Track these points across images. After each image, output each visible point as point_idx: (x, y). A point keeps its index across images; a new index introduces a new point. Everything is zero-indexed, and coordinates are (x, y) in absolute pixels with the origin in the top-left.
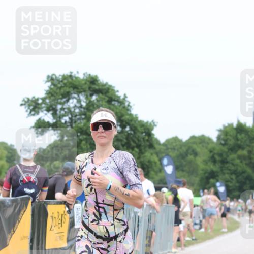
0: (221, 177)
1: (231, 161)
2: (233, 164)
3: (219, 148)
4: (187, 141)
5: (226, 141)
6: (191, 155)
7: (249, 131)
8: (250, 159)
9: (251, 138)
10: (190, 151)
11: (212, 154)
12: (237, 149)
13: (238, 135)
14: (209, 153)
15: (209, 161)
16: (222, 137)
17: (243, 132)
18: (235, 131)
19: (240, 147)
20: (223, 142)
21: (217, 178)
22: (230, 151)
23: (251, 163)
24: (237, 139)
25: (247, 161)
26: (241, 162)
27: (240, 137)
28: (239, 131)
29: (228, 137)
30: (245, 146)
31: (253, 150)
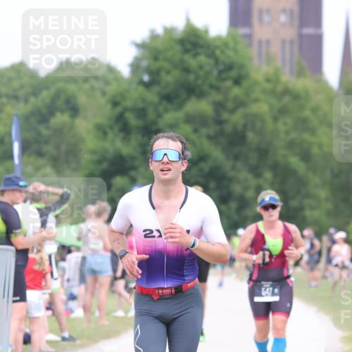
0: (141, 170)
3: (136, 95)
5: (155, 74)
6: (62, 111)
7: (217, 47)
8: (220, 122)
9: (221, 67)
10: (60, 103)
11: (119, 109)
12: (184, 95)
13: (187, 57)
14: (109, 107)
15: (111, 127)
16: (144, 63)
17: (199, 50)
18: (178, 48)
19: (192, 91)
20: (146, 78)
21: (133, 173)
22: (164, 103)
23: (222, 133)
24: (187, 70)
25: (212, 130)
26: (196, 131)
27: (192, 62)
28: (189, 46)
29: (160, 64)
30: (206, 88)
31: (226, 100)
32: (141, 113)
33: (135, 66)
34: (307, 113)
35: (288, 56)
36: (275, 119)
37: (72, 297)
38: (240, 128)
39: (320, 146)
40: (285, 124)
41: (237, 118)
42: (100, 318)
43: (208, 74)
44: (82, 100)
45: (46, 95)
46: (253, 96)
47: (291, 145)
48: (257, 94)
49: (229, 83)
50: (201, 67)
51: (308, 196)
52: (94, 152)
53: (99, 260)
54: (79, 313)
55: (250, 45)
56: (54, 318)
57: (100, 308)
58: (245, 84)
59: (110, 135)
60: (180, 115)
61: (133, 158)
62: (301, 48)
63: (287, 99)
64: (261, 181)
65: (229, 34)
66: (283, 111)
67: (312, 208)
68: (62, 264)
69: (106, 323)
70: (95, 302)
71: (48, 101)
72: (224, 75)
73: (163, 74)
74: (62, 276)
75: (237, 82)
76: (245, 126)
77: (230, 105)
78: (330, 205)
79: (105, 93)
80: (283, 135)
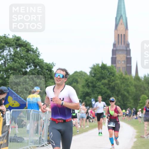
0: (92, 95)
1: (98, 87)
2: (99, 88)
3: (91, 79)
4: (72, 74)
5: (95, 74)
6: (75, 83)
7: (109, 68)
8: (109, 85)
9: (110, 73)
10: (74, 81)
11: (87, 82)
12: (102, 79)
13: (102, 71)
14: (85, 81)
15: (85, 86)
16: (93, 72)
17: (105, 69)
18: (100, 69)
19: (104, 78)
20: (93, 75)
21: (90, 96)
22: (97, 80)
23: (110, 87)
24: (102, 73)
25: (108, 86)
26: (104, 87)
27: (103, 72)
28: (103, 68)
29: (96, 72)
30: (106, 77)
31: (111, 80)
32: (92, 83)
33: (91, 73)
34: (128, 83)
36: (121, 84)
38: (113, 86)
39: (131, 90)
40: (123, 85)
41: (113, 84)
42: (83, 127)
43: (107, 74)
44: (79, 80)
45: (71, 79)
46: (116, 79)
47: (125, 90)
48: (117, 78)
49: (111, 76)
50: (105, 73)
51: (129, 101)
52: (82, 91)
55: (116, 68)
57: (83, 125)
58: (115, 77)
59: (85, 88)
60: (101, 83)
61: (90, 93)
62: (127, 69)
63: (124, 80)
64: (118, 98)
65: (111, 66)
66: (123, 82)
67: (129, 104)
69: (85, 129)
70: (82, 124)
71: (72, 80)
72: (110, 75)
73: (97, 74)
75: (113, 76)
76: (115, 85)
77: (111, 81)
78: (133, 103)
79: (84, 78)
80: (123, 88)
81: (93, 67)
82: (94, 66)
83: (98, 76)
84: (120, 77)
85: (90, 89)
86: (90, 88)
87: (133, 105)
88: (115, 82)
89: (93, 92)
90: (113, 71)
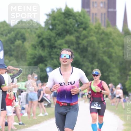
0: (49, 61)
1: (59, 47)
3: (47, 33)
5: (54, 25)
6: (19, 40)
7: (77, 16)
8: (78, 44)
9: (79, 23)
10: (19, 36)
11: (41, 39)
12: (65, 34)
14: (37, 38)
16: (50, 22)
17: (71, 17)
18: (63, 16)
19: (68, 32)
20: (51, 27)
21: (46, 63)
22: (58, 36)
23: (79, 48)
24: (66, 24)
25: (75, 47)
26: (69, 47)
27: (68, 21)
28: (66, 15)
29: (56, 22)
30: (73, 31)
31: (80, 35)
32: (49, 40)
33: (47, 23)
34: (111, 41)
35: (103, 19)
36: (99, 43)
37: (23, 109)
38: (85, 46)
39: (115, 53)
40: (102, 45)
41: (84, 42)
42: (34, 116)
43: (73, 26)
44: (27, 35)
46: (90, 34)
47: (104, 52)
48: (92, 33)
49: (81, 29)
50: (71, 23)
51: (111, 71)
52: (31, 55)
53: (33, 95)
54: (26, 115)
55: (89, 15)
56: (16, 117)
58: (88, 29)
59: (38, 48)
60: (63, 41)
61: (46, 57)
62: (108, 16)
63: (103, 35)
64: (94, 66)
65: (82, 11)
66: (102, 40)
67: (112, 76)
68: (19, 96)
69: (36, 118)
70: (32, 111)
71: (14, 35)
72: (80, 26)
73: (57, 25)
74: (20, 101)
75: (84, 29)
76: (87, 45)
77: (82, 37)
78: (119, 75)
79: (35, 33)
80: (101, 49)
81: (51, 13)
82: (53, 12)
83: (59, 29)
84: (96, 30)
85: (46, 51)
86: (46, 49)
87: (118, 78)
88: (88, 39)
89: (50, 55)
90: (84, 20)
